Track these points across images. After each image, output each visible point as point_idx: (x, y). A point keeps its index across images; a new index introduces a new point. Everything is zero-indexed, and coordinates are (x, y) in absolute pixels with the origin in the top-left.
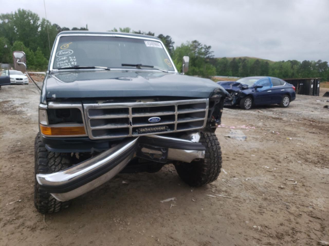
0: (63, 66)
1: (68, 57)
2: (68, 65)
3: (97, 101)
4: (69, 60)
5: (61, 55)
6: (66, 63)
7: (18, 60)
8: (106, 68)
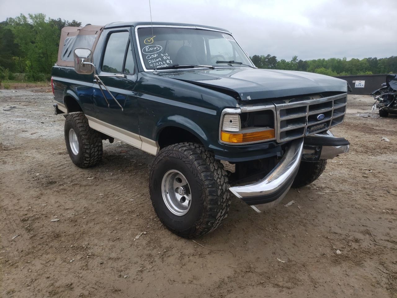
0: (157, 66)
1: (159, 54)
2: (164, 64)
3: (284, 101)
4: (162, 58)
5: (148, 52)
6: (159, 61)
7: (83, 59)
8: (212, 66)
